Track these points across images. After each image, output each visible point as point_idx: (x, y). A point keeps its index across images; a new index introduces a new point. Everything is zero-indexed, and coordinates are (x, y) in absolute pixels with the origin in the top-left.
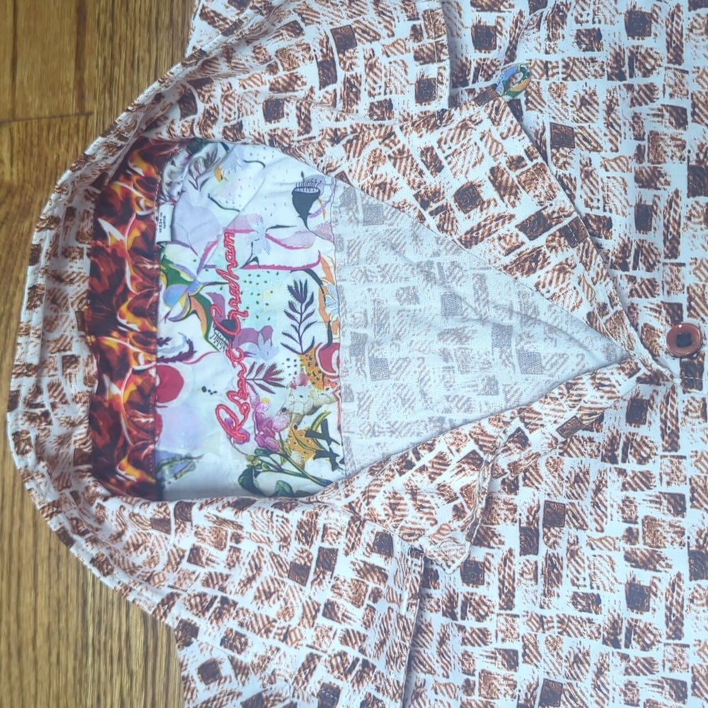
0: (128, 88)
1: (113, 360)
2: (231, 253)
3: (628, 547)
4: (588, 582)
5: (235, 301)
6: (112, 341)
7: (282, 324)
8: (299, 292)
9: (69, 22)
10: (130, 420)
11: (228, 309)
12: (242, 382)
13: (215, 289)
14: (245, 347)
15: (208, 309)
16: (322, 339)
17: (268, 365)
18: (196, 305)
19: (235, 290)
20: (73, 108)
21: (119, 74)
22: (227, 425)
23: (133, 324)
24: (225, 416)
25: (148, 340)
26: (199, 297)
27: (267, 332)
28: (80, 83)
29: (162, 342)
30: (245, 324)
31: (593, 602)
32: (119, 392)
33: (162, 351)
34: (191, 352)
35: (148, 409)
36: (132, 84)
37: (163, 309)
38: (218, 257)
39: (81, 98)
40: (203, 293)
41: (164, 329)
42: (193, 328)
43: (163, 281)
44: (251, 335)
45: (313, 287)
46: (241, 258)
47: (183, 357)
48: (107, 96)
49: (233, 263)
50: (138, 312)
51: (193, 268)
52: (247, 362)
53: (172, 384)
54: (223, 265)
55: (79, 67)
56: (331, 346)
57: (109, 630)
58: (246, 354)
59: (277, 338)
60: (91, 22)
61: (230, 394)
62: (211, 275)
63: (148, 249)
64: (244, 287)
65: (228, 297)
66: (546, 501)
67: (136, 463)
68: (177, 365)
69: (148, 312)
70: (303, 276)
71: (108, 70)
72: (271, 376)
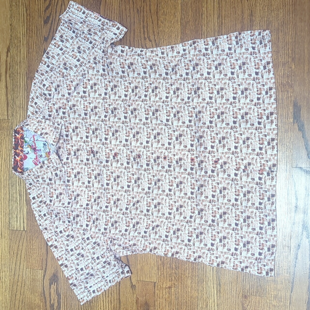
0: (16, 116)
1: (18, 154)
2: (34, 139)
3: (88, 176)
4: (83, 181)
5: (35, 145)
6: (17, 151)
7: (42, 149)
8: (45, 144)
9: (6, 105)
10: (20, 163)
11: (34, 147)
12: (36, 157)
13: (32, 144)
14: (37, 152)
15: (31, 147)
16: (48, 151)
17: (41, 154)
18: (29, 146)
19: (35, 144)
20: (7, 118)
21: (14, 114)
22: (34, 163)
23: (20, 148)
24: (34, 162)
25: (22, 151)
26: (29, 145)
27: (40, 150)
28: (8, 115)
29: (24, 151)
30: (37, 149)
32: (18, 158)
33: (24, 153)
34: (28, 153)
35: (22, 161)
37: (24, 147)
38: (32, 139)
39: (8, 117)
40: (30, 144)
41: (24, 150)
42: (29, 149)
43: (24, 143)
44: (38, 150)
45: (46, 144)
46: (36, 140)
47: (27, 154)
48: (12, 117)
49: (34, 140)
50: (21, 147)
51: (29, 141)
52: (37, 154)
53: (26, 157)
54: (33, 141)
55: (8, 112)
56: (50, 152)
58: (37, 153)
59: (42, 151)
60: (9, 106)
61: (35, 159)
62: (31, 142)
63: (22, 138)
64: (36, 143)
65: (34, 145)
66: (77, 171)
67: (20, 169)
68: (26, 155)
69: (22, 147)
70: (45, 142)
71: (12, 113)
72: (41, 156)
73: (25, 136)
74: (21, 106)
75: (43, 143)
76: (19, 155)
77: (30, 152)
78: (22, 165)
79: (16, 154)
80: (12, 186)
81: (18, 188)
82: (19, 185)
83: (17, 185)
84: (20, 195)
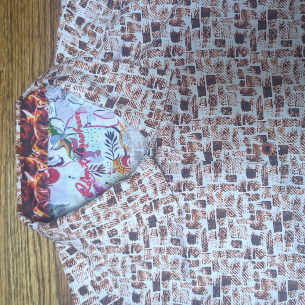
0: (20, 61)
1: (31, 167)
2: (79, 122)
3: (251, 222)
4: (237, 236)
5: (82, 140)
6: (30, 159)
7: (104, 149)
8: (110, 136)
10: (38, 192)
11: (79, 144)
12: (87, 173)
13: (73, 136)
14: (88, 159)
15: (70, 145)
16: (123, 154)
17: (99, 165)
18: (64, 143)
19: (82, 136)
21: (15, 55)
22: (81, 191)
23: (37, 151)
24: (80, 187)
25: (43, 158)
26: (65, 140)
27: (98, 153)
29: (50, 159)
30: (88, 150)
31: (239, 244)
32: (33, 180)
33: (50, 163)
34: (63, 162)
35: (44, 187)
36: (22, 59)
37: (50, 146)
38: (73, 123)
40: (67, 138)
41: (51, 154)
42: (63, 152)
43: (50, 135)
44: (91, 154)
45: (116, 134)
46: (83, 123)
47: (59, 165)
48: (10, 64)
49: (81, 126)
50: (40, 147)
51: (62, 129)
52: (89, 165)
53: (55, 176)
54: (76, 127)
56: (126, 157)
57: (22, 286)
58: (88, 162)
59: (103, 154)
61: (81, 179)
62: (71, 131)
63: (44, 120)
64: (85, 135)
65: (78, 139)
66: (217, 209)
67: (41, 209)
68: (57, 168)
69: (44, 147)
70: (112, 130)
71: (10, 54)
72: (100, 170)
73: (50, 116)
74: (36, 33)
75: (105, 131)
76: (36, 169)
77: (67, 159)
78: (47, 197)
79: (27, 167)
80: (17, 255)
81: (33, 259)
82: (35, 251)
83: (31, 252)
84: (41, 281)
